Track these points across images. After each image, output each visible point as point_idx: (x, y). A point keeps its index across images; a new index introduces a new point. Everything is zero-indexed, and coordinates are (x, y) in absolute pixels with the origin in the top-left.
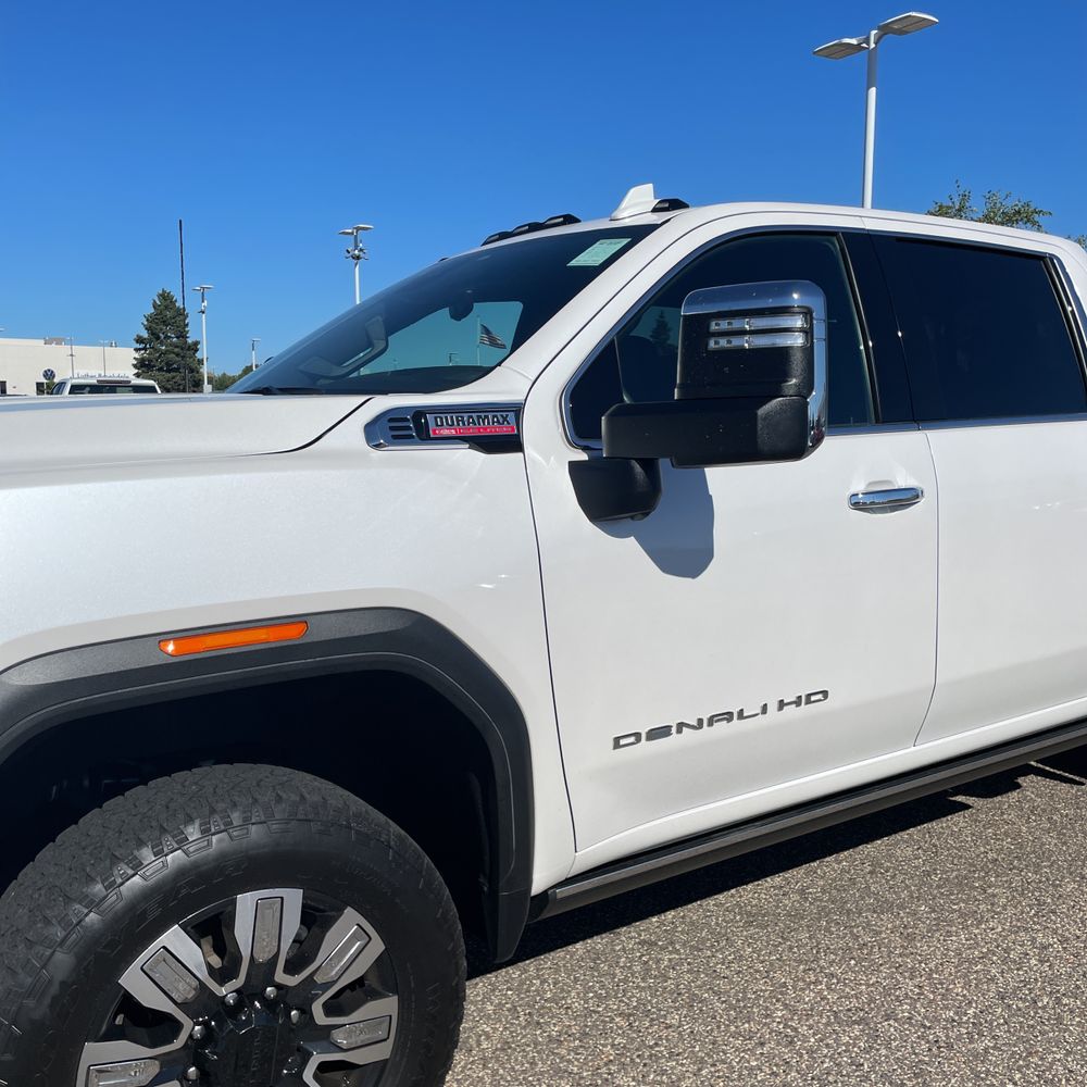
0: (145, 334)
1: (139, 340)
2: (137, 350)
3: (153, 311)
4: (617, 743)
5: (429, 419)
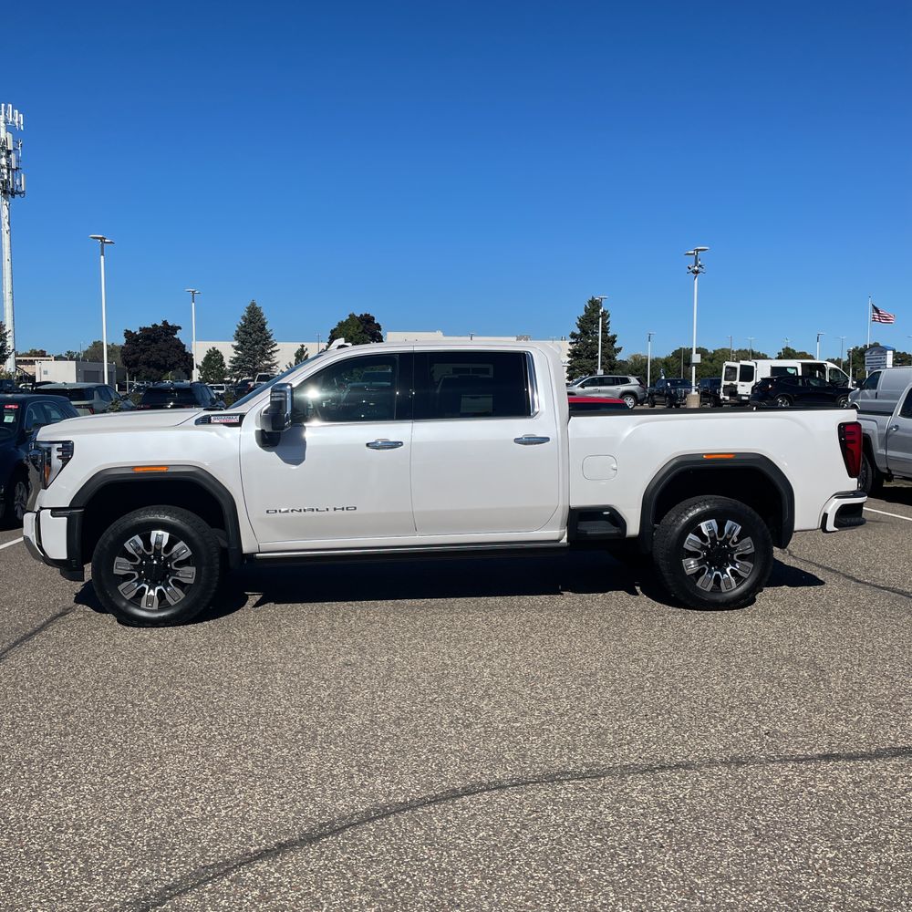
0: (578, 331)
1: (573, 336)
2: (571, 343)
3: (584, 313)
4: (268, 512)
5: (212, 418)
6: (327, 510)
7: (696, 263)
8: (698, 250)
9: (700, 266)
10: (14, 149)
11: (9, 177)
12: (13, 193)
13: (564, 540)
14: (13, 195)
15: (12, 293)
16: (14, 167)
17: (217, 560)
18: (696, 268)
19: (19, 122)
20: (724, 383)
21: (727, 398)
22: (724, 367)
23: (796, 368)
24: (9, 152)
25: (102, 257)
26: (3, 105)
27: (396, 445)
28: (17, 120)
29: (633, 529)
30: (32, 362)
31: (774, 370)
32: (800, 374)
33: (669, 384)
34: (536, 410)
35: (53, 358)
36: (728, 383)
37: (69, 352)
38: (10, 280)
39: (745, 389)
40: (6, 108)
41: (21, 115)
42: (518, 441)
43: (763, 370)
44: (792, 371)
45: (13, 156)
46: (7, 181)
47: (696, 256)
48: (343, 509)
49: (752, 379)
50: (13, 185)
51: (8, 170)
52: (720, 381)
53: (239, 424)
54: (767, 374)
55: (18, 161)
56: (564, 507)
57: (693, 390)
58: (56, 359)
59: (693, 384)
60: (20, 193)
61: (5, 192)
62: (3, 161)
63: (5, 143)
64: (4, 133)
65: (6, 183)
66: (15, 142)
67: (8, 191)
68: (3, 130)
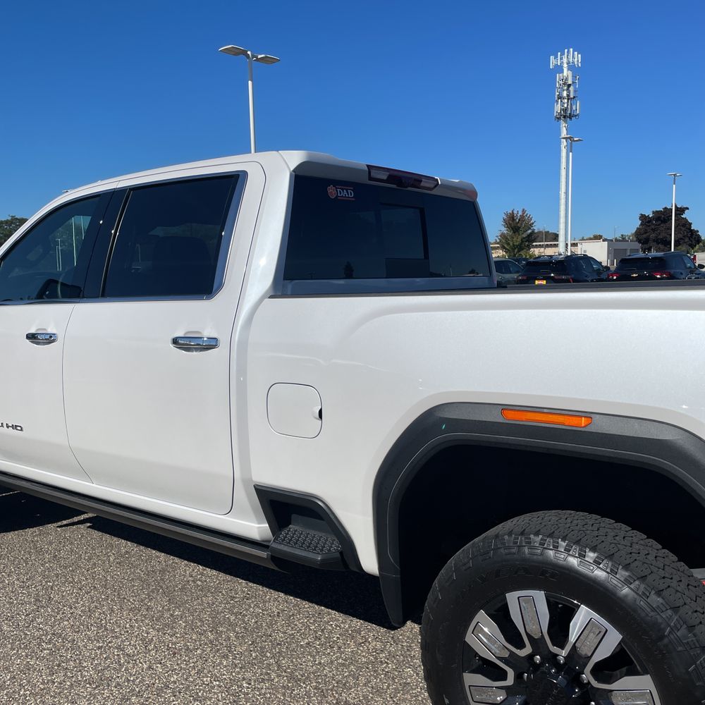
10: (573, 83)
11: (568, 105)
12: (570, 117)
14: (570, 118)
16: (572, 96)
19: (578, 61)
24: (569, 86)
25: (571, 154)
26: (566, 50)
28: (576, 59)
40: (568, 52)
41: (580, 55)
45: (571, 89)
46: (567, 108)
50: (571, 110)
51: (568, 99)
55: (575, 91)
60: (576, 116)
61: (565, 117)
62: (565, 94)
63: (567, 79)
64: (566, 72)
65: (565, 110)
66: (574, 77)
67: (567, 116)
68: (565, 70)
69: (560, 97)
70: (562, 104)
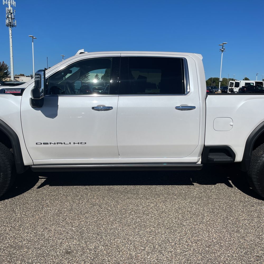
4: (37, 144)
5: (6, 90)
6: (70, 143)
7: (223, 48)
8: (223, 44)
9: (224, 49)
10: (13, 12)
11: (11, 21)
13: (199, 163)
14: (13, 27)
15: (13, 56)
16: (13, 18)
17: (9, 169)
18: (223, 50)
19: (14, 4)
20: (229, 88)
21: (230, 93)
22: (230, 83)
23: (253, 83)
24: (11, 13)
25: (33, 43)
27: (109, 108)
29: (239, 158)
30: (18, 78)
31: (246, 84)
32: (254, 85)
33: (210, 88)
34: (188, 90)
35: (26, 76)
36: (230, 88)
37: (31, 75)
38: (12, 52)
39: (236, 90)
41: (15, 2)
42: (177, 108)
43: (242, 84)
44: (252, 84)
45: (12, 15)
46: (11, 22)
47: (223, 46)
48: (79, 143)
49: (239, 87)
50: (13, 24)
51: (11, 19)
52: (228, 87)
53: (21, 94)
54: (244, 85)
55: (14, 16)
56: (201, 145)
57: (219, 90)
58: (26, 77)
59: (219, 88)
60: (15, 26)
61: (10, 26)
62: (10, 16)
63: (10, 10)
64: (10, 8)
65: (10, 23)
66: (13, 10)
67: (11, 25)
68: (10, 7)
69: (8, 17)
70: (9, 20)
